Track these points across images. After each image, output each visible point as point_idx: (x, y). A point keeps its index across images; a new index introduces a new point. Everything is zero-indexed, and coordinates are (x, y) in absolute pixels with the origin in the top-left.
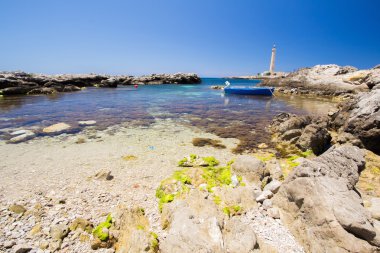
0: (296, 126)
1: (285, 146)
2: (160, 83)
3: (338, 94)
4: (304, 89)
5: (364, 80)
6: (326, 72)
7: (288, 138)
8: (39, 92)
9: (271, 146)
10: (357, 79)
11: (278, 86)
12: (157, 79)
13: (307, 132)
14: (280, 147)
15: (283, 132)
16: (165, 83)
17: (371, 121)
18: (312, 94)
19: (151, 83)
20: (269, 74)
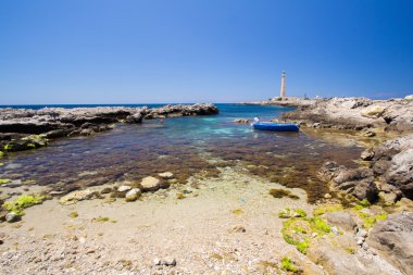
0: (350, 179)
1: (343, 195)
2: (180, 115)
3: (360, 129)
4: (327, 123)
5: (381, 114)
6: (344, 104)
7: (345, 188)
8: (77, 134)
9: (333, 195)
10: (374, 114)
11: (300, 119)
12: (176, 111)
13: (362, 186)
14: (340, 196)
15: (339, 184)
16: (184, 115)
17: (408, 178)
18: (334, 128)
19: (172, 115)
20: (280, 99)
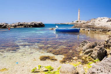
0: (90, 47)
1: (86, 58)
2: (23, 27)
4: (94, 29)
6: (103, 20)
7: (87, 53)
9: (79, 58)
11: (82, 27)
12: (21, 25)
13: (95, 50)
14: (83, 58)
15: (84, 51)
16: (25, 27)
18: (97, 31)
19: (18, 27)
20: (78, 22)
